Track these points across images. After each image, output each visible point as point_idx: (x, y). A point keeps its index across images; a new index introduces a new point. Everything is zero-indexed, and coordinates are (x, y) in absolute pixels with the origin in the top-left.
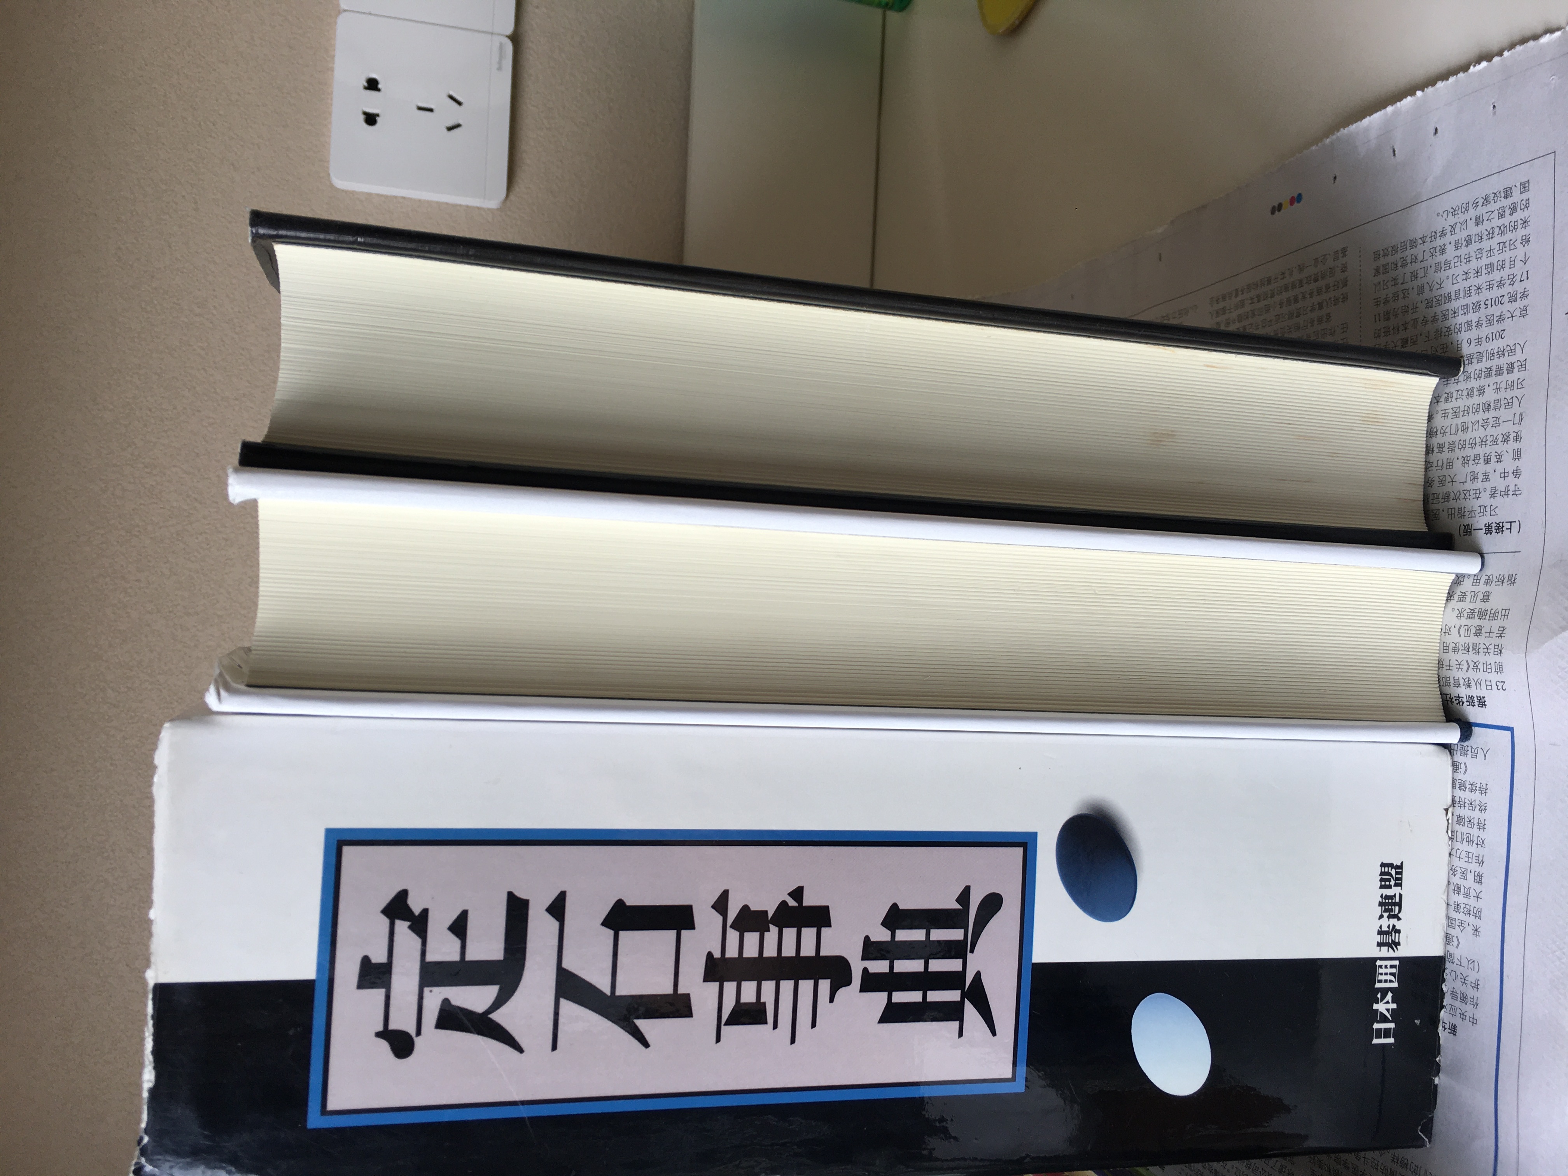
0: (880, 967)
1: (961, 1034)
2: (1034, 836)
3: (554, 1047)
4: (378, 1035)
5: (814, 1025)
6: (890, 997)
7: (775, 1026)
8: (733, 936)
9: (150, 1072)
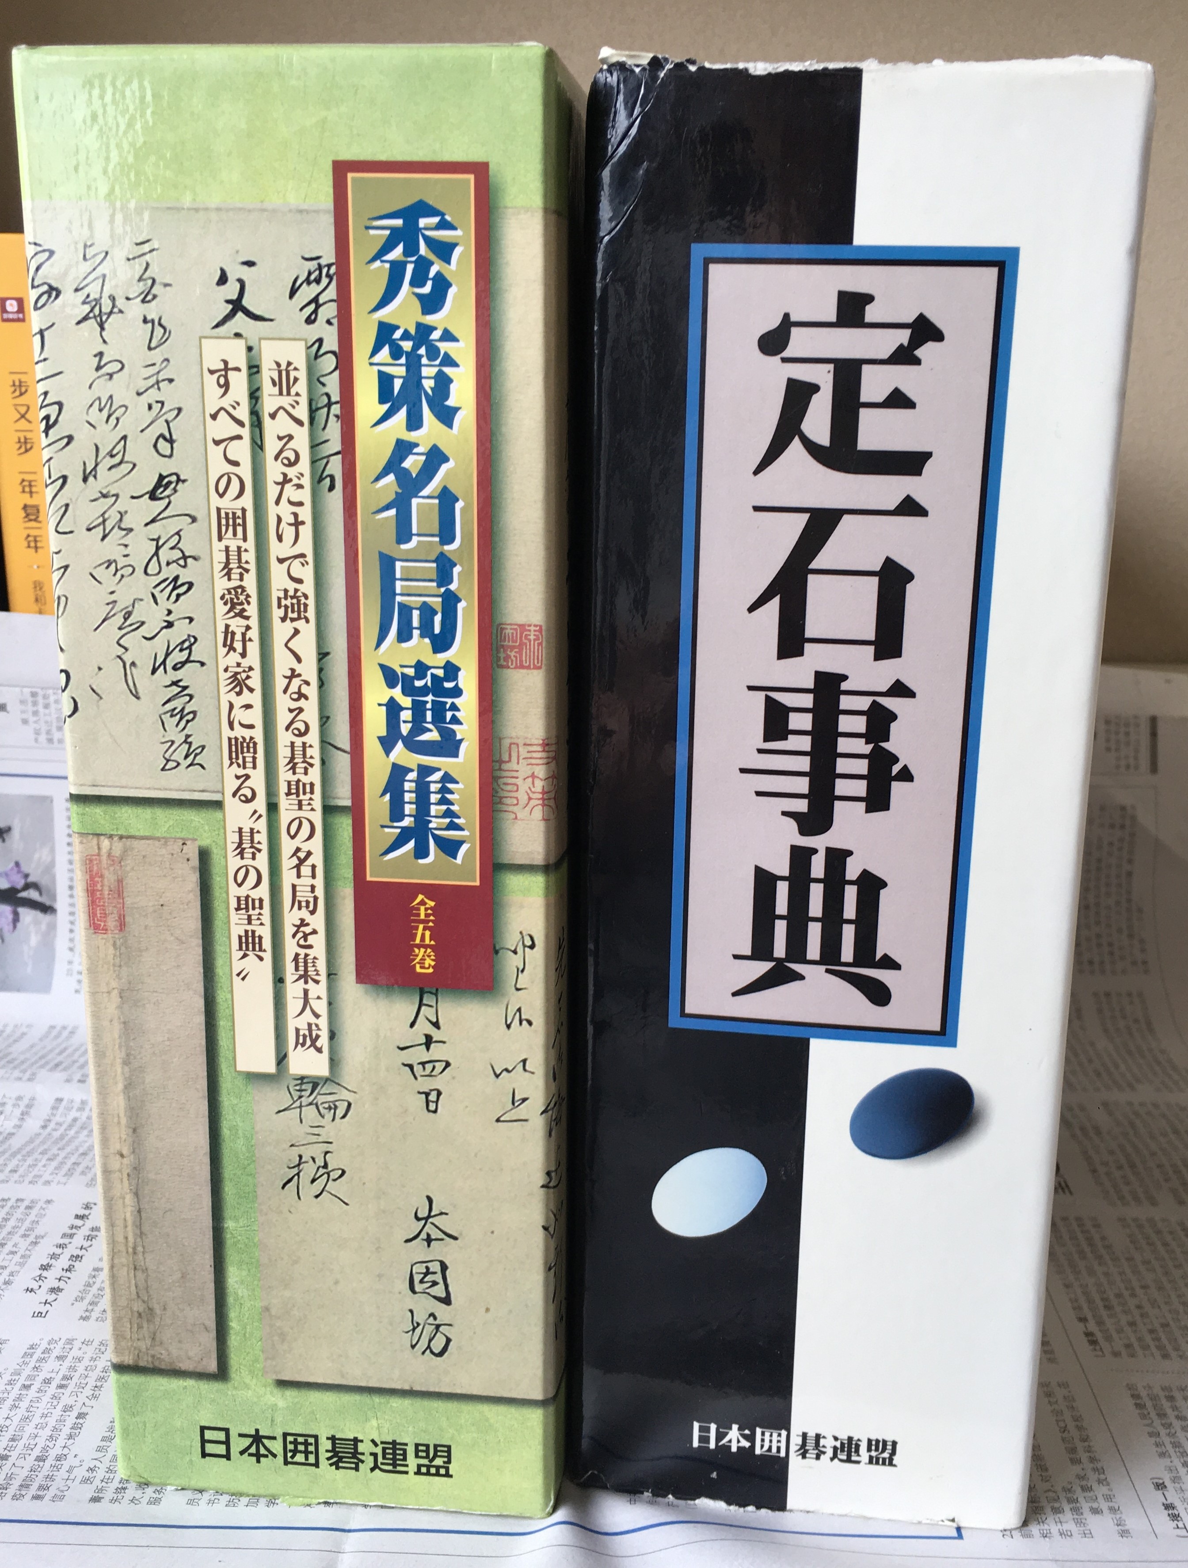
0: (818, 867)
1: (736, 957)
2: (953, 1044)
3: (757, 509)
4: (786, 316)
5: (759, 794)
6: (783, 878)
7: (760, 751)
8: (864, 703)
9: (765, 69)
